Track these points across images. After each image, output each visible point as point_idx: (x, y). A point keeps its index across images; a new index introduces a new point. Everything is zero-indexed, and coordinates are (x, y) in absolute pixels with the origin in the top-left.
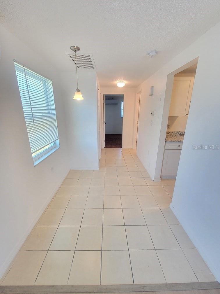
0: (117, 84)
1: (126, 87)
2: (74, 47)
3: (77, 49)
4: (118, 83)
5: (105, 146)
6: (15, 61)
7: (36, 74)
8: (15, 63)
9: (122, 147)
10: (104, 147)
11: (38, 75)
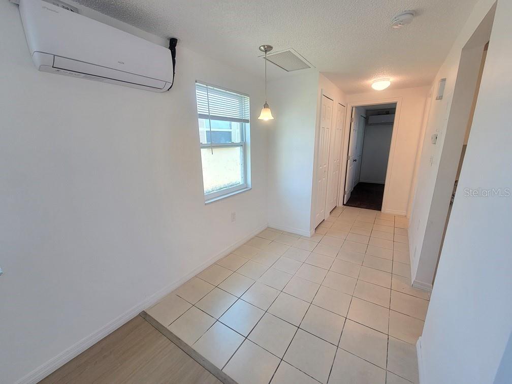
0: (371, 85)
1: (394, 87)
2: (264, 46)
3: (268, 48)
4: (374, 82)
5: (345, 203)
6: (196, 82)
7: (224, 91)
8: (196, 84)
9: (381, 210)
10: (343, 204)
11: (227, 92)
